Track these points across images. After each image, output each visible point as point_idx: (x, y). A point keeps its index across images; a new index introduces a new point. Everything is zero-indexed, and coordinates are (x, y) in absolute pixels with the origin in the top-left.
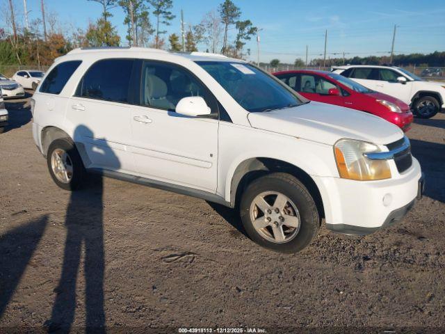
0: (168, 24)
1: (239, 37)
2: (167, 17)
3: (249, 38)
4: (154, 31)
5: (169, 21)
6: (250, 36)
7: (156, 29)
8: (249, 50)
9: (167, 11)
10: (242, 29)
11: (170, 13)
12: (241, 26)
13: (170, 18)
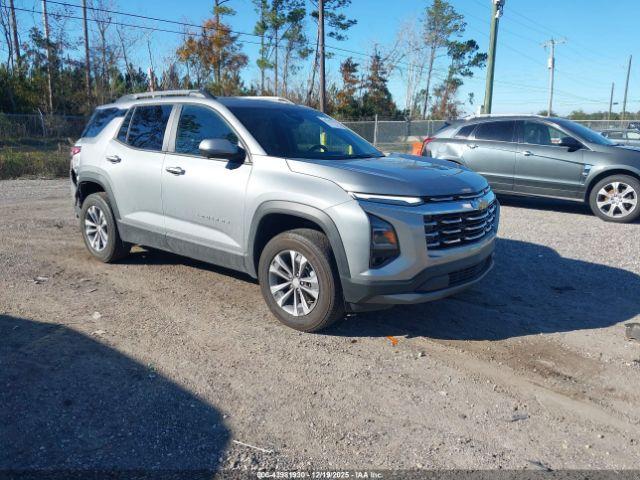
0: (340, 38)
1: (452, 71)
2: (339, 24)
3: (471, 74)
4: (311, 51)
5: (341, 32)
6: (472, 69)
7: (315, 48)
8: (472, 95)
9: (338, 12)
10: (457, 56)
11: (342, 17)
12: (458, 51)
13: (344, 27)
